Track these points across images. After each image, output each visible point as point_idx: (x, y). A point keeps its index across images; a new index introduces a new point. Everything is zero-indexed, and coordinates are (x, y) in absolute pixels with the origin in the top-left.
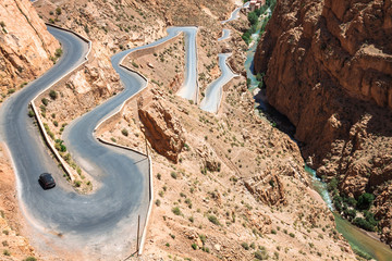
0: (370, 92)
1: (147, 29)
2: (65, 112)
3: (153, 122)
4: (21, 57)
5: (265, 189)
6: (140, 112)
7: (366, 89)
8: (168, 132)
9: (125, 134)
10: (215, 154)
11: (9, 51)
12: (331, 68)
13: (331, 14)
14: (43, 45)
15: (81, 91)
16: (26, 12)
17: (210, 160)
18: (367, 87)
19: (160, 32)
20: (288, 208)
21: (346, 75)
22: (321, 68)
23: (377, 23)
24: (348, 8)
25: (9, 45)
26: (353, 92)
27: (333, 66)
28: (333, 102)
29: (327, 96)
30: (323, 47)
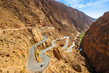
1: (60, 36)
3: (56, 52)
4: (36, 39)
5: (77, 68)
13: (94, 36)
14: (40, 38)
16: (38, 33)
17: (67, 60)
18: (102, 50)
21: (97, 47)
22: (92, 45)
23: (103, 38)
24: (97, 35)
25: (35, 37)
26: (99, 51)
27: (95, 45)
28: (94, 52)
29: (93, 51)
30: (93, 42)
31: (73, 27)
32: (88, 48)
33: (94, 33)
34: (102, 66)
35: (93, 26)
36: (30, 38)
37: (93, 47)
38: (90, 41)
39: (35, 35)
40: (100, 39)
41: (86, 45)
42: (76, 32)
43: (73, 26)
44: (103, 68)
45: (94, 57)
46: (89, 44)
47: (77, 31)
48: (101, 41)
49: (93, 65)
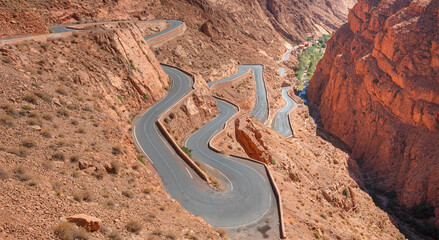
0: (421, 119)
1: (223, 66)
2: (181, 130)
3: (248, 139)
4: (145, 86)
5: (340, 198)
6: (237, 132)
7: (417, 117)
8: (261, 148)
9: (230, 148)
10: (296, 168)
11: (137, 82)
12: (383, 99)
13: (381, 55)
14: (160, 78)
15: (192, 113)
16: (146, 53)
17: (293, 171)
18: (419, 115)
19: (234, 69)
20: (360, 214)
21: (399, 104)
22: (374, 99)
23: (425, 62)
24: (397, 50)
25: (136, 77)
26: (405, 119)
27: (386, 97)
28: (387, 127)
29: (381, 122)
30: (376, 81)
31: (259, 18)
32: (354, 112)
33: (381, 41)
34: (427, 179)
35: (366, 10)
36: (117, 82)
37: (380, 103)
38: (362, 80)
39: (136, 66)
40: (410, 66)
41: (342, 100)
42: (277, 40)
43: (261, 14)
44: (431, 187)
45: (386, 149)
46: (355, 92)
47: (281, 39)
48: (416, 77)
49: (383, 180)
